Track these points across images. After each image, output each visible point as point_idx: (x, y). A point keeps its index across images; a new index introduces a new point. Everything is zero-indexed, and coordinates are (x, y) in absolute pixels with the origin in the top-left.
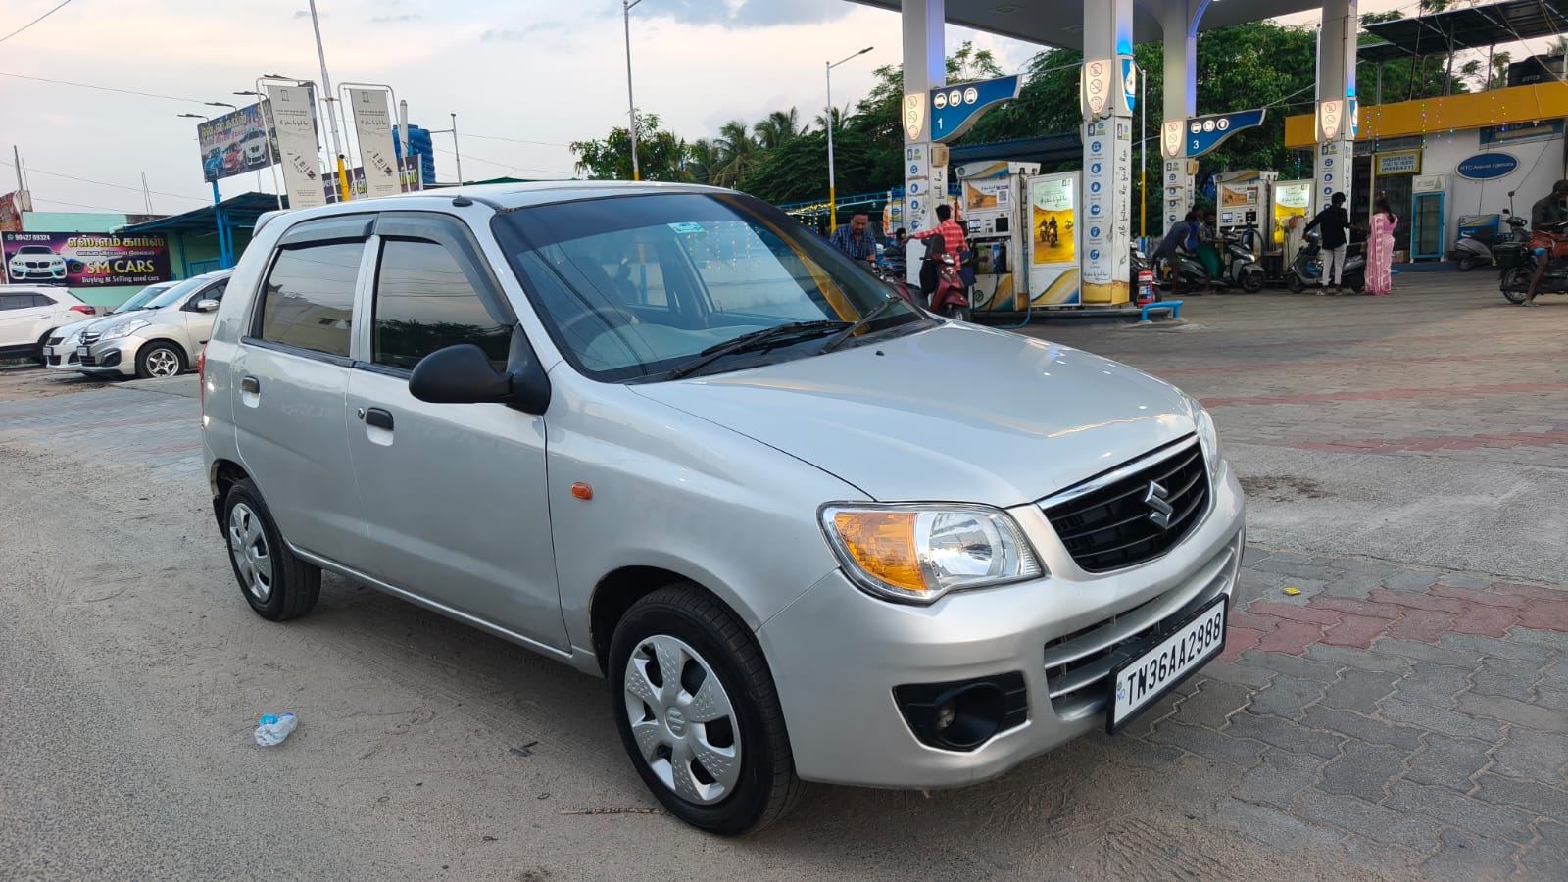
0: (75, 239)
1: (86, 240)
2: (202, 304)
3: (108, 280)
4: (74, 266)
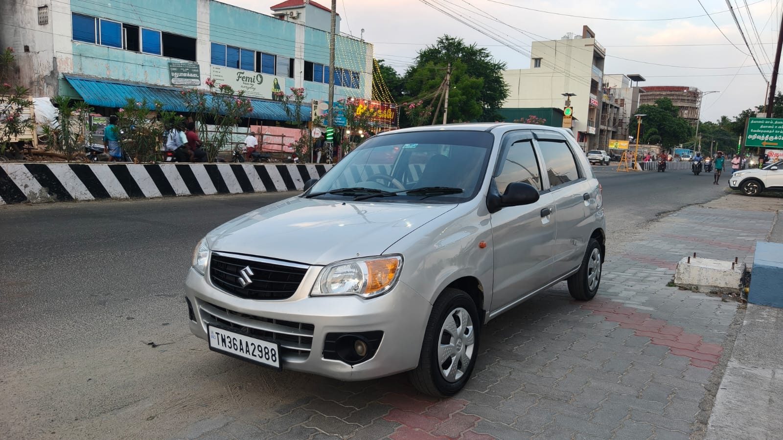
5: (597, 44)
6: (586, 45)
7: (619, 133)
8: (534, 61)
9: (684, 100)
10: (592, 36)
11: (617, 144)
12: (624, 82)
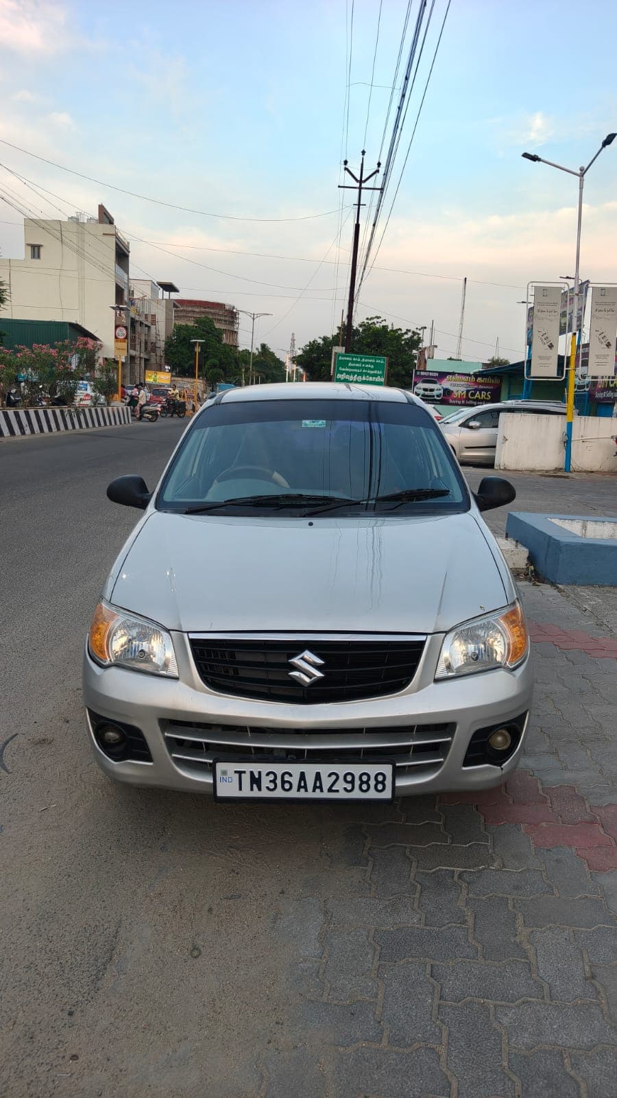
0: (451, 376)
1: (457, 377)
2: (472, 424)
3: (463, 402)
4: (447, 392)
5: (119, 234)
6: (104, 234)
7: (153, 361)
8: (30, 248)
9: (221, 320)
10: (111, 222)
11: (155, 376)
12: (154, 292)
